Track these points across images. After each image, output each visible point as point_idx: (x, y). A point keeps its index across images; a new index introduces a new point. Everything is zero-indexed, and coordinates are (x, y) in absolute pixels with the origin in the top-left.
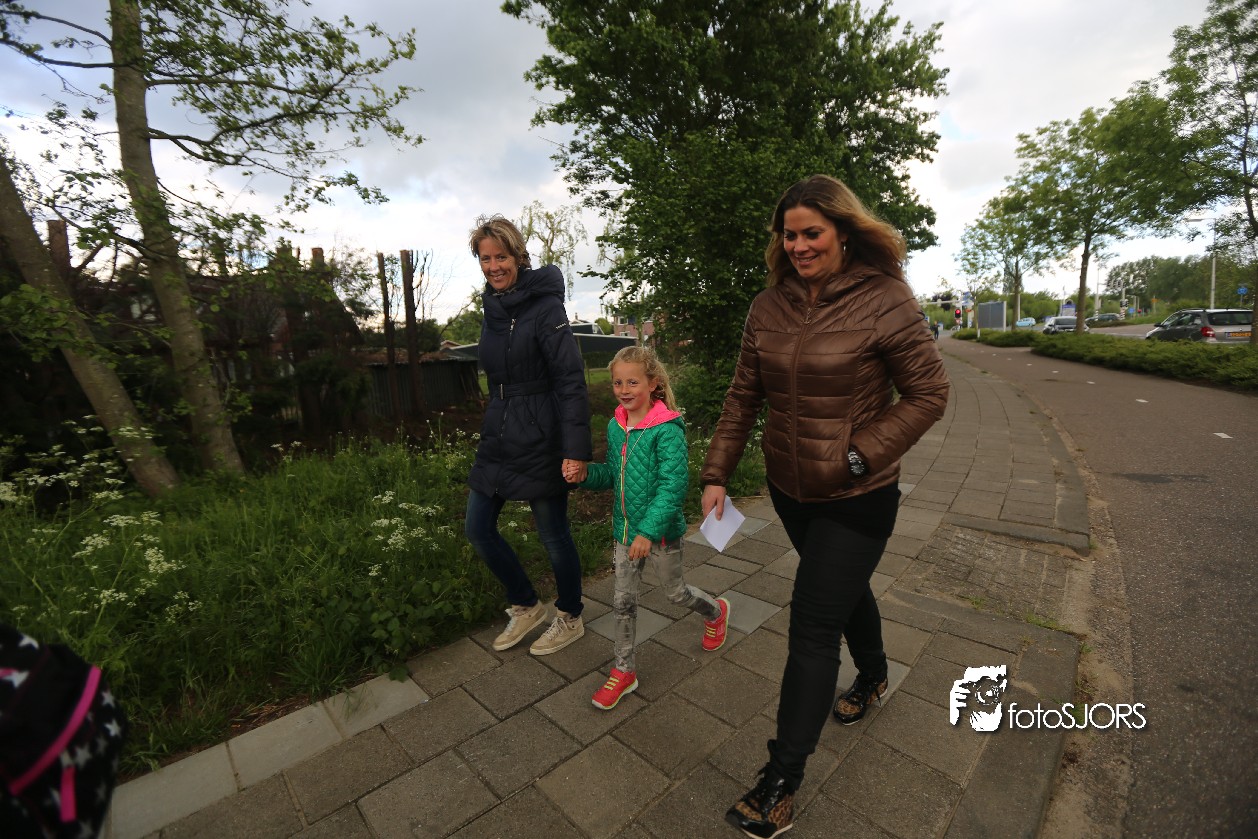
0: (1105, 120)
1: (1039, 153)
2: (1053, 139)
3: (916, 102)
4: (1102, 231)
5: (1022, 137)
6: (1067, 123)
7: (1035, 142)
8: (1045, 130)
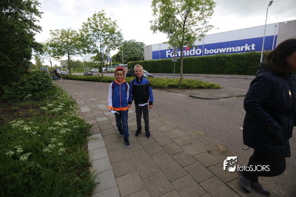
1: (55, 35)
3: (35, 16)
5: (51, 31)
7: (54, 33)
8: (56, 31)
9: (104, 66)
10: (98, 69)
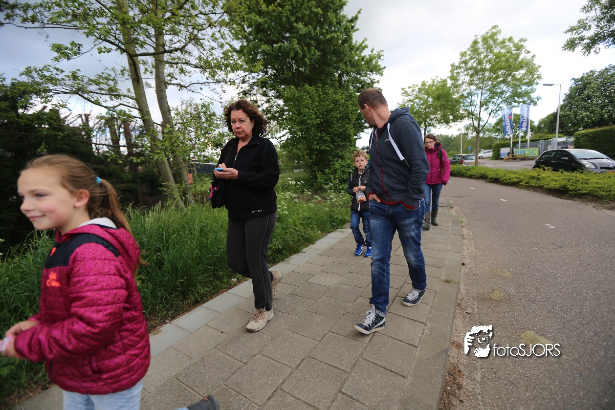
0: (429, 85)
1: (409, 95)
2: (413, 91)
3: (375, 76)
4: (430, 125)
5: (403, 89)
6: (417, 86)
7: (407, 91)
8: (411, 87)
9: (507, 144)
10: (493, 151)
